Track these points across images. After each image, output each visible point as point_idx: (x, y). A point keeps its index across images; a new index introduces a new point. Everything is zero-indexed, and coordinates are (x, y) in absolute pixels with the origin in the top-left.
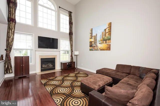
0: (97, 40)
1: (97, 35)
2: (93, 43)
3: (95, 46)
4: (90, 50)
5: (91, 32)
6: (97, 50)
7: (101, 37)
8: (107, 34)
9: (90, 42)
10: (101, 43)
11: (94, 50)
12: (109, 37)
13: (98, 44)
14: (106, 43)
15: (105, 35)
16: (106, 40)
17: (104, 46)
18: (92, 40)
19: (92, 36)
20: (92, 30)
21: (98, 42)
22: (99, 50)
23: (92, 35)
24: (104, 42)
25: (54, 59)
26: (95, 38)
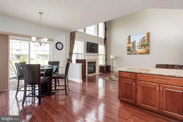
0: (135, 45)
1: (135, 41)
2: (131, 48)
3: (133, 51)
4: (128, 54)
5: (128, 39)
6: (136, 54)
7: (140, 43)
8: (146, 42)
9: (128, 47)
10: (140, 48)
11: (132, 54)
12: (148, 44)
13: (137, 49)
14: (145, 48)
15: (144, 42)
16: (145, 46)
17: (143, 50)
18: (130, 45)
19: (130, 42)
20: (129, 37)
21: (136, 47)
22: (138, 53)
24: (143, 47)
25: (95, 62)
26: (134, 44)
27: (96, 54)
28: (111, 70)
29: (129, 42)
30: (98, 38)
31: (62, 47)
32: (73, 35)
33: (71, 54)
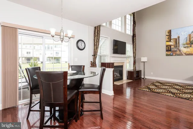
0: (179, 43)
1: (179, 37)
2: (172, 47)
3: (176, 51)
4: (167, 55)
5: (167, 34)
6: (181, 54)
7: (187, 40)
9: (167, 46)
10: (188, 47)
11: (174, 54)
13: (182, 48)
17: (192, 50)
18: (171, 43)
20: (170, 32)
21: (181, 46)
22: (184, 54)
25: (122, 67)
26: (177, 41)
27: (123, 56)
28: (142, 77)
29: (170, 39)
30: (125, 34)
31: (84, 46)
32: (98, 30)
33: (95, 55)
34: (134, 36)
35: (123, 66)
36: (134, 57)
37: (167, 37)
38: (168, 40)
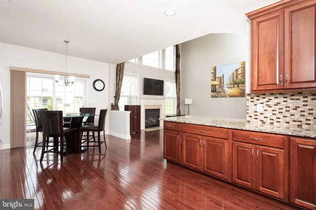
0: (223, 82)
1: (223, 76)
2: (217, 87)
3: (221, 92)
4: (212, 97)
5: (213, 72)
6: (225, 96)
7: (230, 79)
8: (239, 76)
9: (212, 86)
10: (231, 88)
11: (219, 96)
12: (243, 80)
13: (226, 89)
14: (238, 87)
15: (237, 77)
16: (238, 84)
17: (235, 91)
18: (216, 83)
19: (216, 78)
20: (215, 69)
21: (225, 86)
22: (228, 96)
23: (215, 76)
24: (236, 86)
26: (221, 79)
30: (163, 70)
31: (103, 87)
32: (120, 68)
33: (117, 97)
34: (177, 72)
35: (159, 109)
36: (178, 99)
37: (212, 75)
38: (213, 78)
